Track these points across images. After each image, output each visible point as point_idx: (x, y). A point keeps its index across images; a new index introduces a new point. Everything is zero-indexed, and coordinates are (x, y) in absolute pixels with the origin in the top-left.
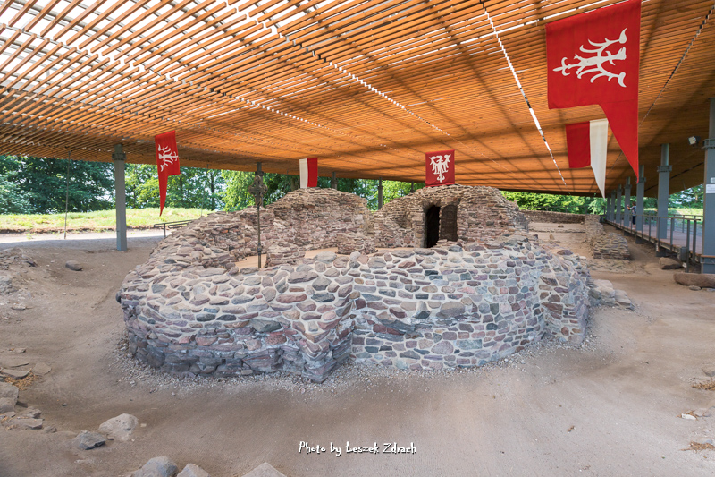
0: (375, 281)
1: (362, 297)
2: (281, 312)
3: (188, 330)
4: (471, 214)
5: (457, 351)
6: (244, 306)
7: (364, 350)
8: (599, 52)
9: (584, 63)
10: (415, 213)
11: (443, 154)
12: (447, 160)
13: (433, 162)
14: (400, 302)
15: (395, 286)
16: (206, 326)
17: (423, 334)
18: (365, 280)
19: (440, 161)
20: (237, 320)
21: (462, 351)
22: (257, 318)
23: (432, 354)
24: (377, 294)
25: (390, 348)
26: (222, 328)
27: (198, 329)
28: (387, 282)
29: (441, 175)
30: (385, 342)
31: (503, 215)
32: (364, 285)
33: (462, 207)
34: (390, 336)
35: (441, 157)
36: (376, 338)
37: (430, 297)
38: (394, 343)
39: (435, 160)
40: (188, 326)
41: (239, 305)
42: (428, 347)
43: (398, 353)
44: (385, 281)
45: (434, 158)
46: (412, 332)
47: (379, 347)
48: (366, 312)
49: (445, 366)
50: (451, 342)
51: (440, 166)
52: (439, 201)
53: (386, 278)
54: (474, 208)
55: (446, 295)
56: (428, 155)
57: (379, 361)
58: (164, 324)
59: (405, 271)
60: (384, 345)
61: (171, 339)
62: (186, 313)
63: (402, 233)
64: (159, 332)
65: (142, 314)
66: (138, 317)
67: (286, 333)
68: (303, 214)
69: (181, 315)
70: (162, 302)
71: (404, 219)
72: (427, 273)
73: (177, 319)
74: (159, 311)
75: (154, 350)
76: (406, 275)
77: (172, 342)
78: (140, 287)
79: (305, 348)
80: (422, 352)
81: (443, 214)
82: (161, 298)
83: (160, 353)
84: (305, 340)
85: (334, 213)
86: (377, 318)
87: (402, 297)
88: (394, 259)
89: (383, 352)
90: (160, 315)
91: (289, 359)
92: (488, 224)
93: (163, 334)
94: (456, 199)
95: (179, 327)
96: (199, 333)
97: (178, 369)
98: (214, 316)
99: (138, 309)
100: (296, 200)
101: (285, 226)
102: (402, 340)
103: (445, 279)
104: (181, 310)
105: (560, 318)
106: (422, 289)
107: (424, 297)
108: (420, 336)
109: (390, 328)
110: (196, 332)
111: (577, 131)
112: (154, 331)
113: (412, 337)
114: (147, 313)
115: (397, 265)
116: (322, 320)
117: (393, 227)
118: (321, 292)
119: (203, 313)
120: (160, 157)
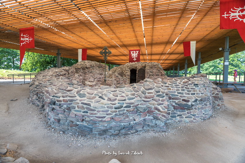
0: (176, 89)
1: (171, 96)
2: (148, 103)
3: (110, 114)
4: (150, 72)
5: (204, 114)
6: (132, 101)
7: (170, 117)
8: (237, 11)
9: (232, 14)
10: (127, 72)
11: (136, 50)
12: (137, 53)
13: (132, 53)
14: (186, 97)
15: (184, 90)
16: (119, 111)
17: (194, 108)
18: (171, 88)
19: (135, 53)
20: (132, 107)
21: (205, 113)
22: (138, 106)
23: (197, 116)
24: (176, 94)
25: (181, 115)
26: (125, 111)
27: (114, 113)
28: (180, 89)
29: (135, 58)
30: (179, 113)
31: (162, 72)
32: (171, 90)
33: (147, 69)
34: (181, 110)
35: (135, 52)
36: (175, 112)
37: (196, 94)
38: (182, 113)
39: (133, 53)
40: (109, 112)
41: (131, 100)
42: (196, 113)
43: (184, 116)
44: (179, 88)
45: (132, 52)
46: (189, 108)
47: (177, 115)
48: (171, 102)
49: (200, 120)
50: (202, 110)
51: (134, 55)
52: (136, 67)
53: (180, 87)
54: (151, 69)
55: (200, 93)
56: (130, 51)
57: (177, 121)
58: (95, 112)
59: (186, 84)
60: (179, 114)
61: (100, 119)
62: (108, 106)
63: (122, 79)
64: (92, 117)
65: (77, 109)
66: (73, 111)
67: (150, 112)
68: (86, 70)
69: (106, 107)
70: (90, 102)
71: (122, 74)
72: (194, 85)
73: (103, 109)
74: (92, 106)
75: (85, 126)
76: (187, 86)
77: (101, 121)
78: (71, 96)
79: (161, 118)
80: (193, 115)
81: (138, 72)
82: (88, 100)
83: (90, 128)
84: (160, 114)
85: (97, 71)
86: (176, 104)
87: (186, 94)
88: (179, 80)
89: (179, 117)
90: (92, 108)
91: (148, 124)
92: (157, 75)
93: (95, 118)
94: (143, 67)
95: (105, 113)
96: (116, 115)
97: (100, 134)
98: (123, 106)
99: (73, 106)
100: (83, 65)
101: (78, 76)
102: (185, 111)
103: (199, 87)
104: (106, 104)
105: (217, 101)
106: (193, 91)
107: (194, 94)
108: (193, 109)
109: (182, 107)
110: (113, 115)
111: (187, 45)
112: (88, 117)
113: (189, 110)
114: (83, 108)
115: (182, 82)
116: (164, 105)
117: (120, 77)
118: (159, 94)
119: (117, 105)
120: (22, 39)
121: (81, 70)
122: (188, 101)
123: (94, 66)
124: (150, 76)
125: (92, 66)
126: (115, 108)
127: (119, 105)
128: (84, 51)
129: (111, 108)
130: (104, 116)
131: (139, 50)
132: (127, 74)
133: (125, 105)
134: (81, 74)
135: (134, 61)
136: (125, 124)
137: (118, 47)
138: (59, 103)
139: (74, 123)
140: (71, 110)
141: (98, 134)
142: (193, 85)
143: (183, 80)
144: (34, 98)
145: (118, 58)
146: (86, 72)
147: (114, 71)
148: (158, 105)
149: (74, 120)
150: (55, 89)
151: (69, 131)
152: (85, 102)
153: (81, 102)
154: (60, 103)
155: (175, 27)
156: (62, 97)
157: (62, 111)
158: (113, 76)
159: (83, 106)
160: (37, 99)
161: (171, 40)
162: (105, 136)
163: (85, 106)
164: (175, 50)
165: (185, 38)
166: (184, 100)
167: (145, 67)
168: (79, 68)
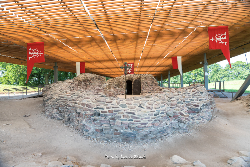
0: (188, 96)
2: (174, 109)
4: (145, 83)
5: (208, 115)
8: (220, 37)
9: (217, 39)
10: (124, 83)
12: (132, 66)
14: (196, 102)
15: (194, 97)
16: (157, 117)
18: (185, 96)
20: (164, 114)
22: (168, 112)
23: (204, 117)
24: (189, 100)
25: (193, 118)
26: (161, 117)
28: (191, 96)
29: (129, 71)
30: (192, 116)
31: (156, 82)
32: (185, 98)
33: (143, 80)
34: (193, 114)
38: (194, 116)
40: (150, 119)
41: (163, 108)
42: (203, 115)
43: (196, 119)
46: (198, 111)
47: (190, 118)
49: (206, 120)
50: (207, 113)
52: (132, 79)
54: (146, 80)
55: (205, 99)
57: (191, 123)
58: (139, 120)
59: (195, 92)
61: (144, 125)
62: (149, 113)
63: (120, 90)
64: (137, 124)
65: (122, 118)
66: (118, 120)
67: (175, 116)
68: (88, 83)
69: (147, 114)
70: (134, 111)
71: (118, 85)
72: (201, 93)
73: (146, 117)
74: (136, 114)
75: (130, 133)
76: (196, 94)
77: (145, 127)
78: (114, 107)
79: (184, 120)
80: (202, 117)
81: (134, 83)
82: (130, 109)
83: (134, 134)
84: (183, 118)
85: (96, 83)
86: (189, 109)
87: (196, 100)
88: (189, 89)
89: (192, 119)
90: (136, 116)
91: (174, 127)
92: (151, 85)
93: (140, 125)
94: (138, 78)
95: (147, 120)
96: (155, 120)
97: (143, 139)
98: (159, 113)
99: (119, 116)
100: (84, 77)
101: (80, 88)
102: (196, 115)
103: (204, 94)
104: (147, 112)
105: (211, 105)
106: (200, 98)
107: (201, 100)
108: (201, 112)
109: (193, 111)
110: (153, 121)
111: (174, 59)
112: (133, 124)
113: (199, 113)
114: (128, 117)
115: (191, 91)
116: (185, 110)
117: (117, 88)
118: (178, 101)
119: (156, 112)
120: (30, 53)
121: (83, 82)
122: (198, 106)
123: (94, 78)
124: (145, 86)
125: (92, 79)
126: (155, 115)
127: (157, 112)
128: (83, 64)
129: (152, 115)
130: (147, 122)
131: (133, 64)
132: (123, 85)
133: (160, 112)
134: (83, 86)
135: (129, 73)
136: (161, 128)
137: (115, 60)
138: (104, 114)
139: (118, 131)
140: (115, 120)
141: (141, 139)
142: (199, 93)
143: (192, 89)
144: (54, 112)
145: (110, 70)
146: (88, 85)
147: (110, 83)
148: (181, 110)
149: (119, 128)
150: (92, 102)
151: (113, 139)
152: (129, 111)
153: (126, 112)
154: (106, 114)
155: (170, 46)
156: (106, 108)
157: (107, 121)
158: (111, 87)
159: (128, 115)
160: (58, 113)
161: (162, 55)
162: (146, 140)
163: (130, 115)
164: (163, 63)
165: (174, 54)
166: (195, 105)
167: (140, 78)
168: (80, 81)
